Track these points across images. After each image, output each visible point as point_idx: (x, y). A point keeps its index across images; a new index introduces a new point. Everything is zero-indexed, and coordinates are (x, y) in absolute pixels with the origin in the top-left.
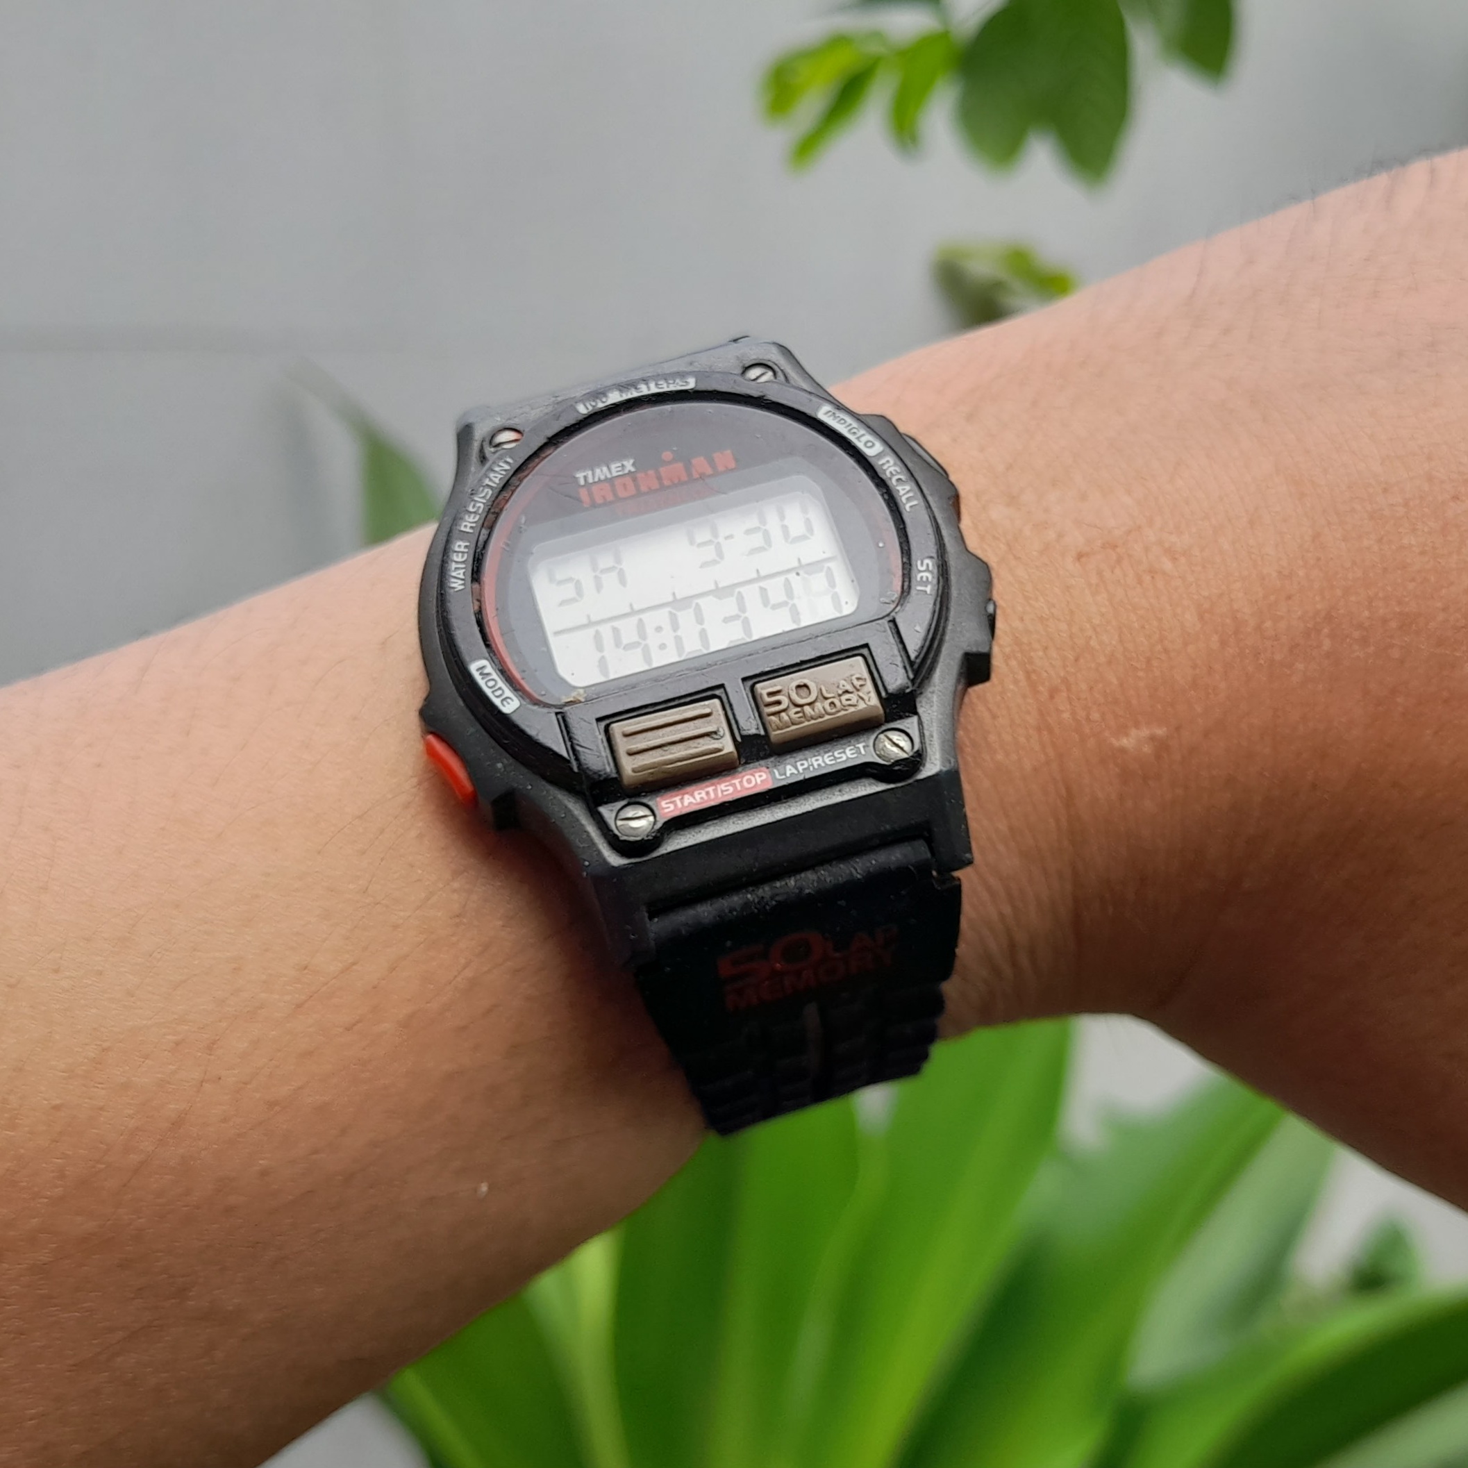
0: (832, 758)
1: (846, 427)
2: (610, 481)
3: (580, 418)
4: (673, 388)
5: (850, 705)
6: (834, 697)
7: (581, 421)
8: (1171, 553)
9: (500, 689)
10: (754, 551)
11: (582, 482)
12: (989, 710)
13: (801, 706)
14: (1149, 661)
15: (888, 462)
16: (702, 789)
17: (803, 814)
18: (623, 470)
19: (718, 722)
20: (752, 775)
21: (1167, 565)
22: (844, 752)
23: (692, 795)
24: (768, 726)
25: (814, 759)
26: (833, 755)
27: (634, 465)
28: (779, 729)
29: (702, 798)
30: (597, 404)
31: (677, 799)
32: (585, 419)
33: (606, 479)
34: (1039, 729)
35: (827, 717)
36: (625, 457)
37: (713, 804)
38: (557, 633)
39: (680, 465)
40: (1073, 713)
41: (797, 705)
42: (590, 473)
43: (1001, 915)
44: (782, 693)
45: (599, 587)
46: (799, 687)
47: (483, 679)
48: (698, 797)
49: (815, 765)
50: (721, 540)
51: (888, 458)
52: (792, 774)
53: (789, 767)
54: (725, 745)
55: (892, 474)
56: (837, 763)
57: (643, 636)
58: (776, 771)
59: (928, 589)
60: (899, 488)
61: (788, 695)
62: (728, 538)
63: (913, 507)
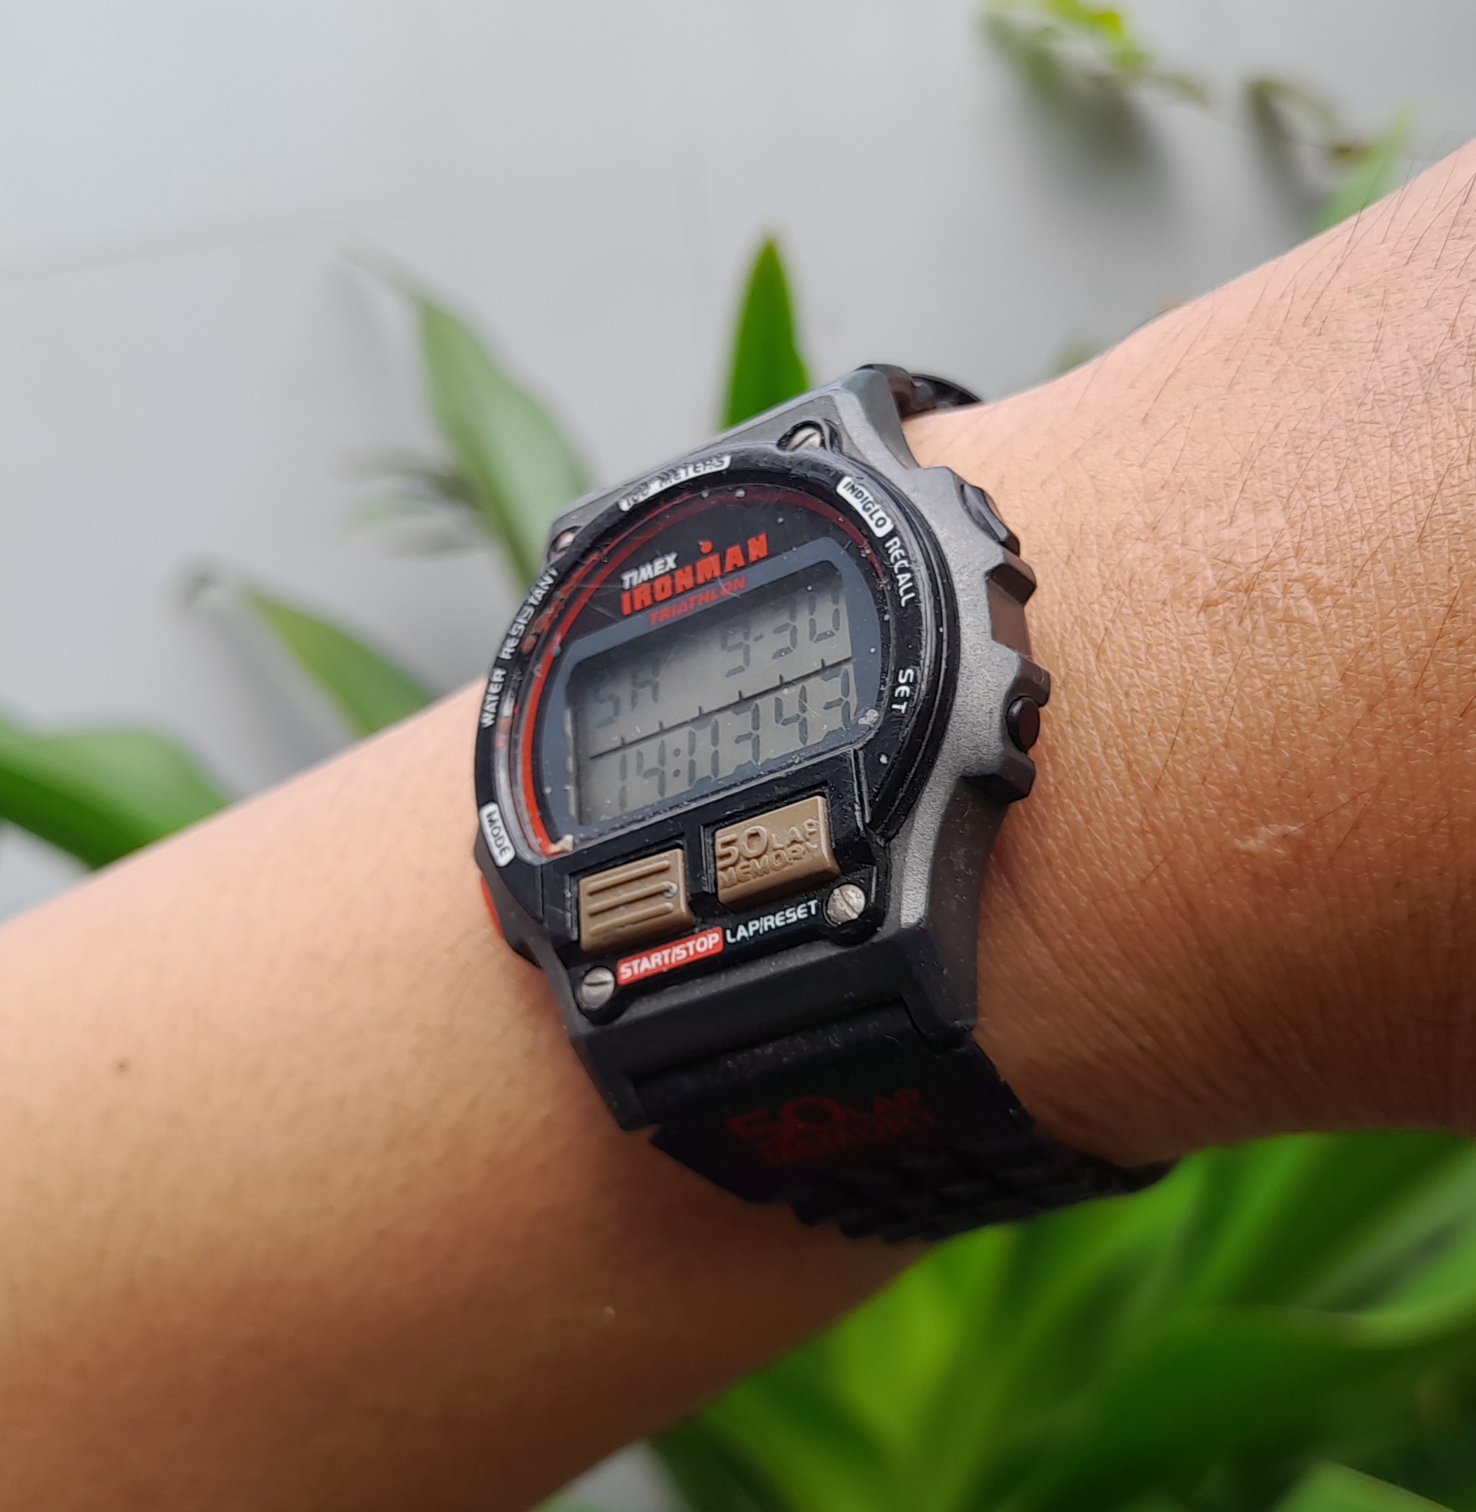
0: (783, 918)
1: (862, 502)
3: (624, 514)
5: (795, 859)
6: (782, 849)
7: (624, 518)
8: (1315, 592)
10: (778, 655)
12: (1082, 812)
13: (750, 859)
14: (1274, 740)
15: (895, 543)
18: (665, 568)
21: (1309, 609)
22: (796, 911)
24: (718, 883)
25: (766, 919)
26: (784, 915)
27: (676, 561)
28: (729, 887)
32: (628, 515)
34: (1142, 833)
35: (773, 873)
36: (668, 553)
38: (592, 758)
40: (1184, 811)
41: (746, 858)
43: (1141, 1047)
44: (736, 843)
45: (633, 706)
46: (751, 835)
49: (767, 924)
51: (896, 539)
52: (743, 938)
53: (741, 928)
54: (677, 905)
55: (896, 560)
56: (787, 925)
57: (662, 761)
58: (728, 932)
59: (903, 707)
60: (899, 577)
61: (739, 846)
62: (758, 638)
63: (909, 601)
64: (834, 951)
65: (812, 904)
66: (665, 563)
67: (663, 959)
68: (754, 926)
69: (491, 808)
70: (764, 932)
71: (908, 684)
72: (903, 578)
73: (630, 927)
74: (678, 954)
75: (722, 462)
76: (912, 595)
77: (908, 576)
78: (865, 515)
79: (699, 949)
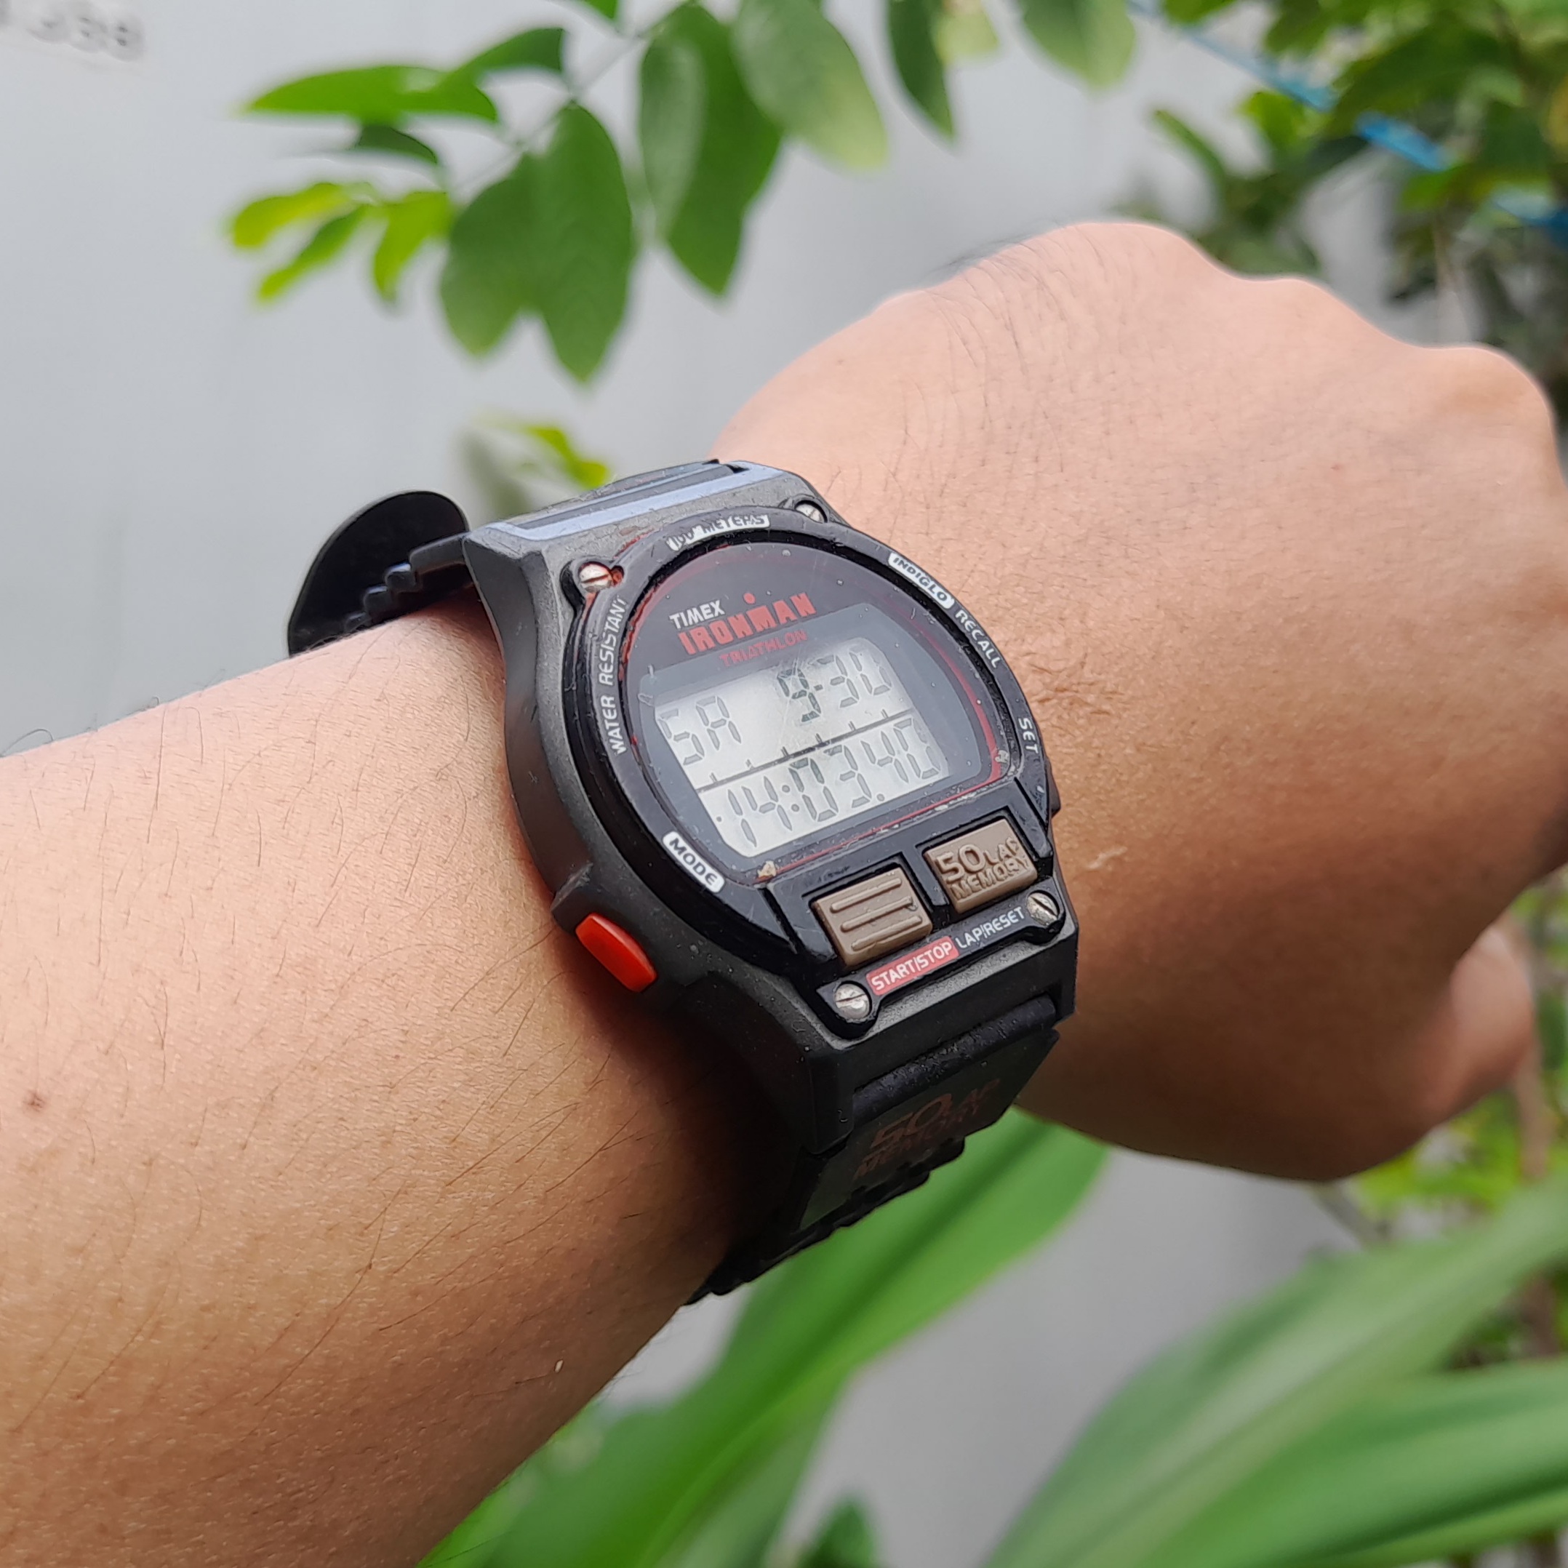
0: (999, 924)
3: (675, 556)
4: (749, 525)
5: (1012, 871)
7: (675, 559)
9: (699, 864)
10: (844, 704)
13: (975, 873)
15: (963, 615)
16: (903, 962)
17: (982, 981)
19: (908, 894)
20: (938, 945)
22: (1007, 917)
24: (951, 895)
25: (985, 926)
26: (999, 921)
28: (962, 897)
29: (904, 973)
30: (685, 540)
31: (884, 975)
32: (679, 556)
35: (998, 883)
37: (916, 978)
38: (700, 789)
41: (969, 872)
42: (682, 615)
44: (954, 860)
45: (716, 743)
46: (966, 852)
47: (680, 853)
48: (901, 972)
49: (987, 930)
50: (811, 689)
51: (961, 612)
52: (972, 942)
53: (967, 935)
54: (920, 918)
55: (971, 630)
56: (1005, 929)
57: (773, 796)
58: (957, 941)
59: (1036, 748)
60: (981, 643)
61: (961, 862)
62: (818, 688)
63: (997, 663)
64: (1036, 950)
65: (1017, 910)
67: (908, 967)
68: (978, 933)
70: (988, 936)
71: (1029, 729)
72: (985, 644)
76: (996, 659)
77: (988, 643)
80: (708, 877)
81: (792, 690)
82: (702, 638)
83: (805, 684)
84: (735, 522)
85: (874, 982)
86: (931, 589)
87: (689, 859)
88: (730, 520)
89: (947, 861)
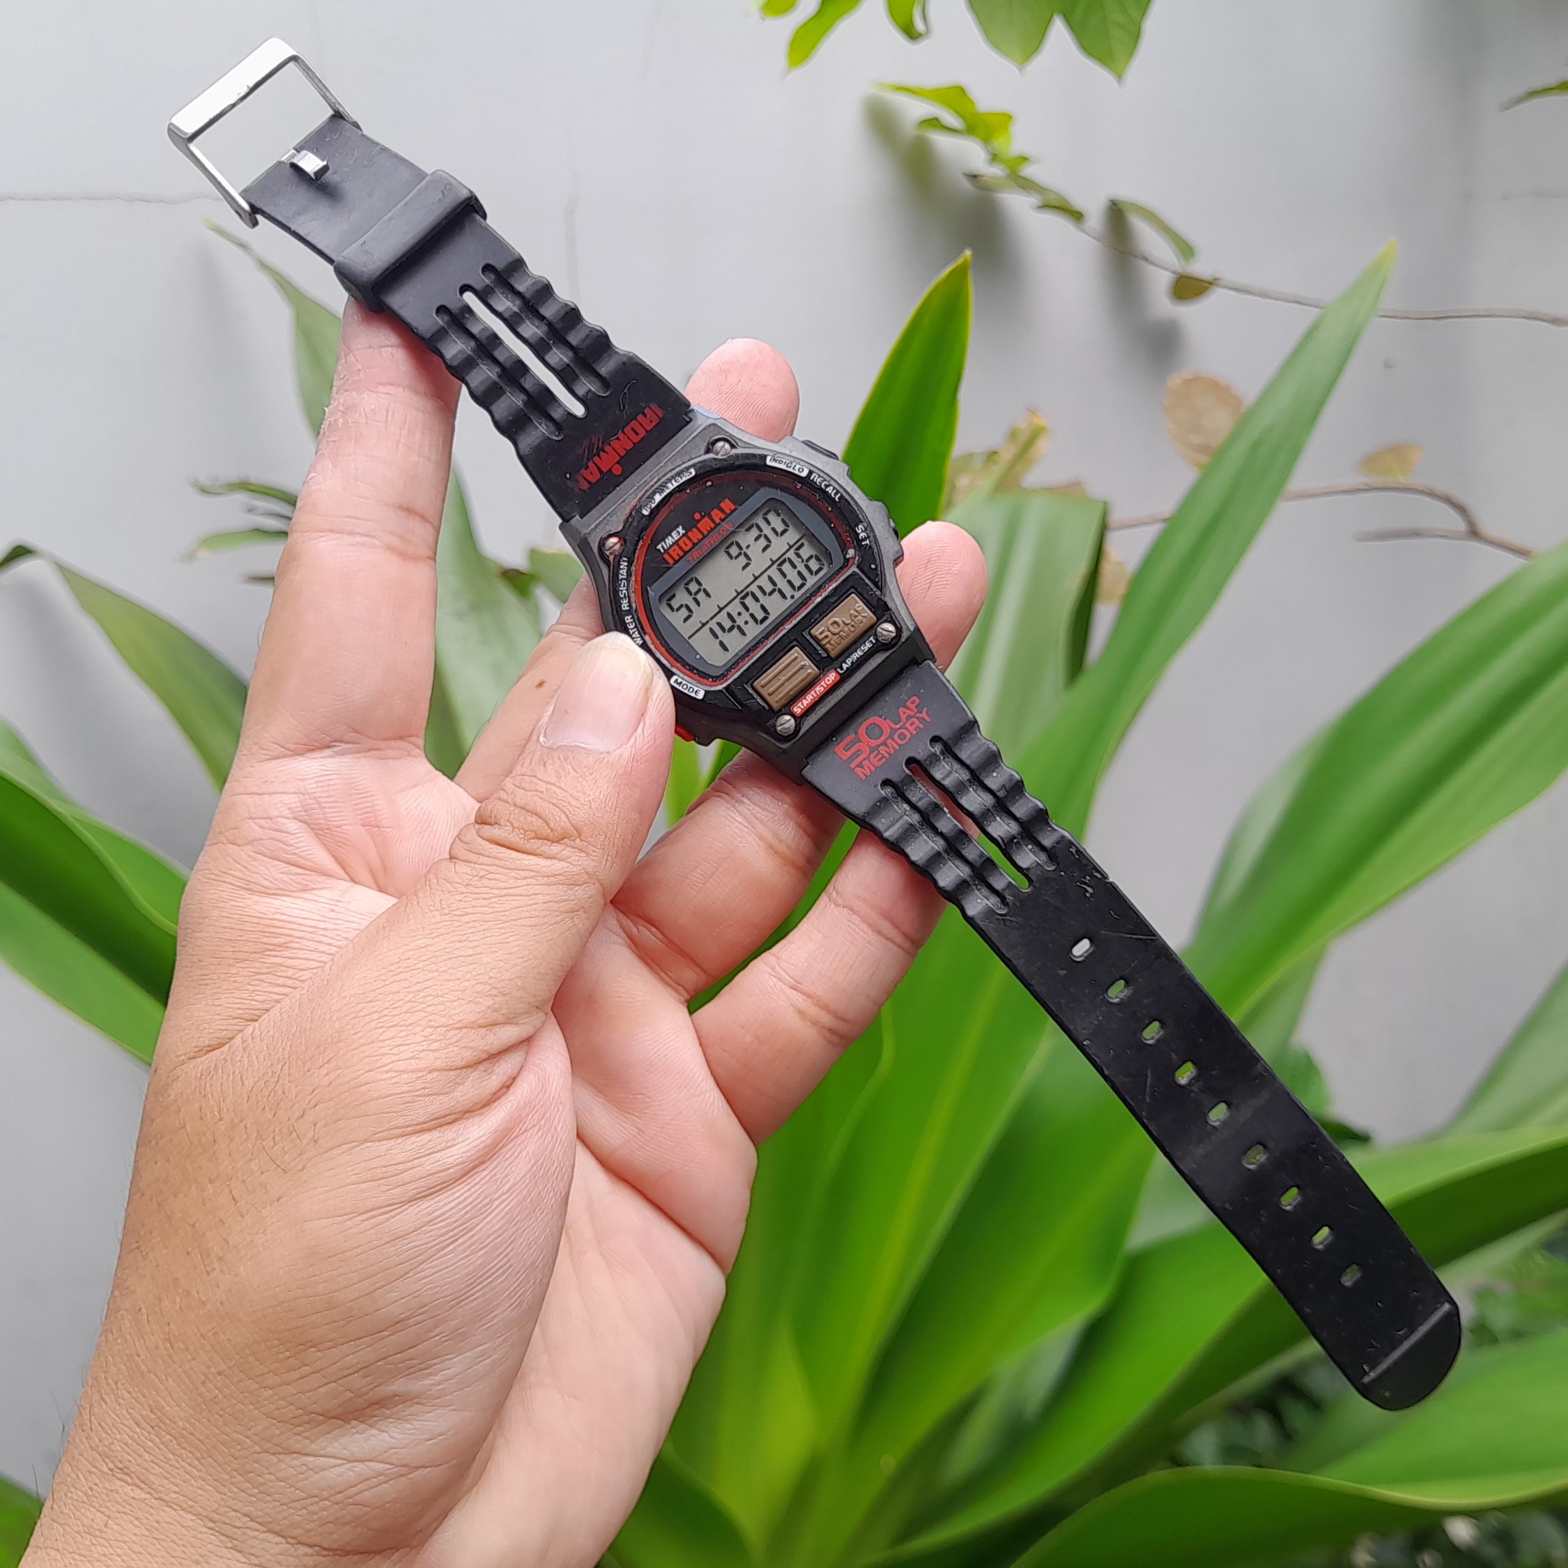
0: (861, 651)
2: (676, 543)
3: (648, 518)
5: (857, 624)
6: (850, 623)
7: (649, 520)
10: (764, 549)
11: (662, 551)
13: (838, 634)
15: (814, 477)
17: (858, 683)
19: (804, 659)
22: (864, 646)
23: (805, 699)
24: (827, 650)
26: (861, 649)
27: (683, 528)
28: (834, 649)
31: (800, 704)
32: (650, 517)
33: (674, 544)
35: (853, 634)
36: (677, 526)
38: (690, 638)
39: (706, 518)
41: (835, 634)
42: (663, 543)
44: (825, 631)
45: (698, 603)
46: (832, 624)
49: (855, 658)
50: (745, 549)
51: (814, 475)
52: (848, 667)
53: (844, 664)
54: (812, 669)
55: (821, 484)
56: (865, 653)
57: (733, 620)
58: (838, 670)
59: (868, 542)
60: (827, 490)
61: (829, 631)
62: (748, 547)
63: (839, 498)
64: (888, 654)
65: (872, 639)
66: (679, 532)
67: (813, 695)
68: (849, 661)
69: (674, 678)
70: (855, 661)
71: (862, 531)
72: (829, 490)
73: (795, 689)
74: (819, 689)
75: (691, 473)
76: (839, 495)
77: (831, 488)
78: (791, 470)
79: (828, 683)
80: (696, 692)
81: (734, 555)
82: (676, 553)
83: (740, 548)
84: (676, 481)
85: (795, 710)
86: (794, 469)
87: (685, 687)
88: (673, 481)
89: (821, 633)
